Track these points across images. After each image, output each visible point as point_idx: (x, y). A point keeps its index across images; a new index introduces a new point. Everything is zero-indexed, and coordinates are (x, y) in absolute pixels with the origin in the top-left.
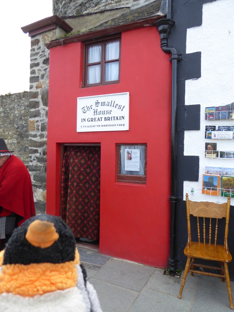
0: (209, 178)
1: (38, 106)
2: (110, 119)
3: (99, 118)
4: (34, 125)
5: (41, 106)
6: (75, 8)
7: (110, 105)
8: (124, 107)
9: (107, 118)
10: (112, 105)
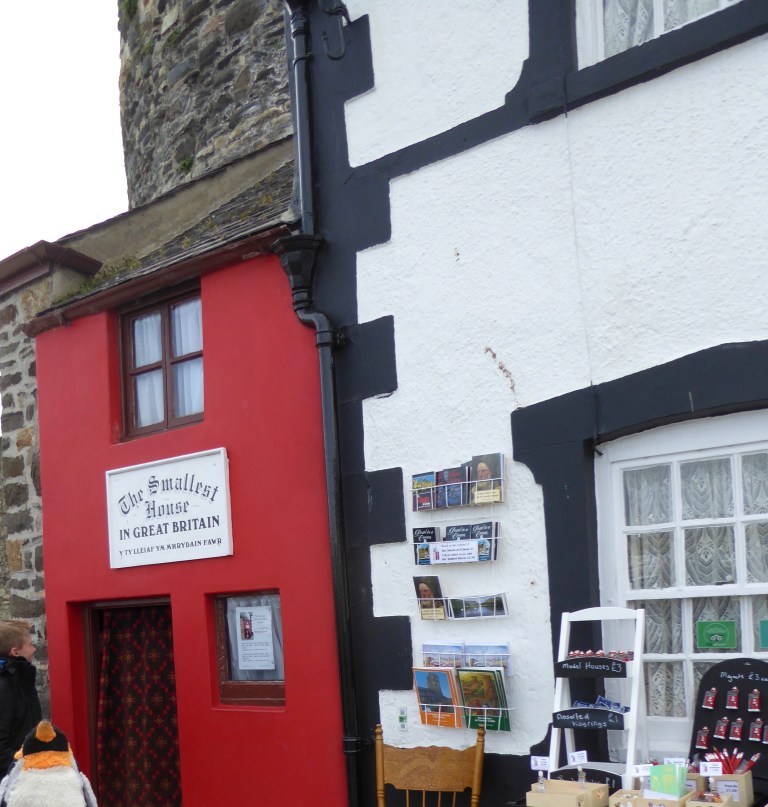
0: (428, 678)
1: (26, 499)
2: (187, 528)
3: (159, 526)
4: (18, 553)
5: (34, 499)
6: (171, 139)
7: (183, 486)
8: (216, 490)
9: (179, 525)
10: (188, 487)
